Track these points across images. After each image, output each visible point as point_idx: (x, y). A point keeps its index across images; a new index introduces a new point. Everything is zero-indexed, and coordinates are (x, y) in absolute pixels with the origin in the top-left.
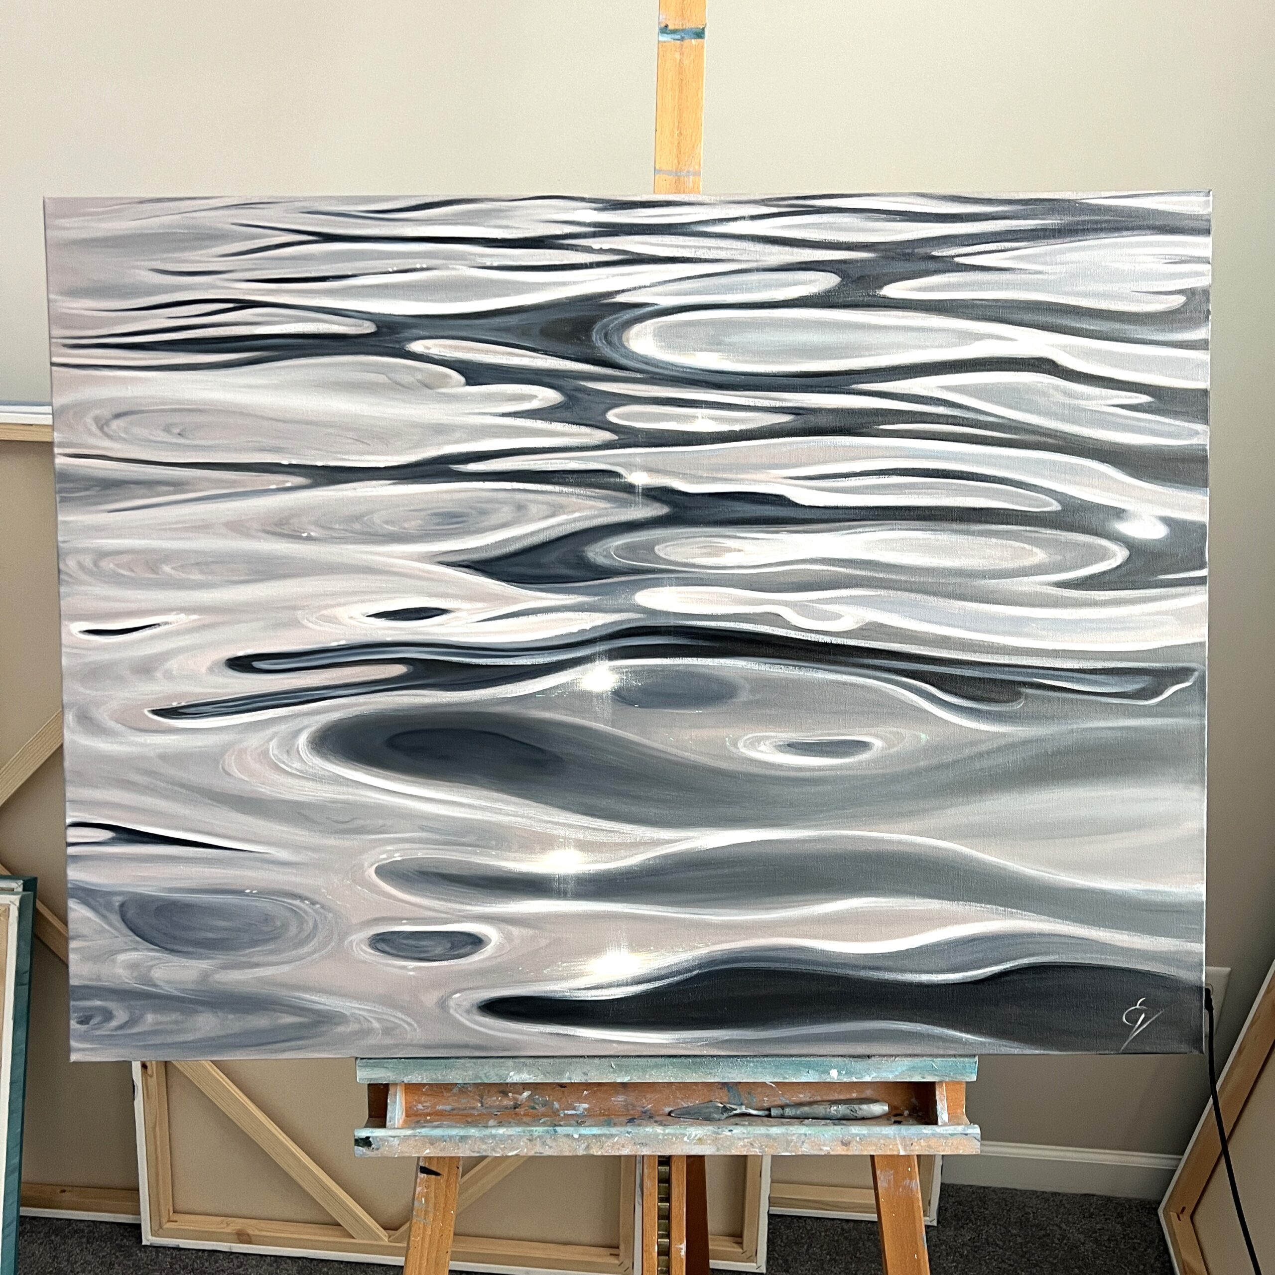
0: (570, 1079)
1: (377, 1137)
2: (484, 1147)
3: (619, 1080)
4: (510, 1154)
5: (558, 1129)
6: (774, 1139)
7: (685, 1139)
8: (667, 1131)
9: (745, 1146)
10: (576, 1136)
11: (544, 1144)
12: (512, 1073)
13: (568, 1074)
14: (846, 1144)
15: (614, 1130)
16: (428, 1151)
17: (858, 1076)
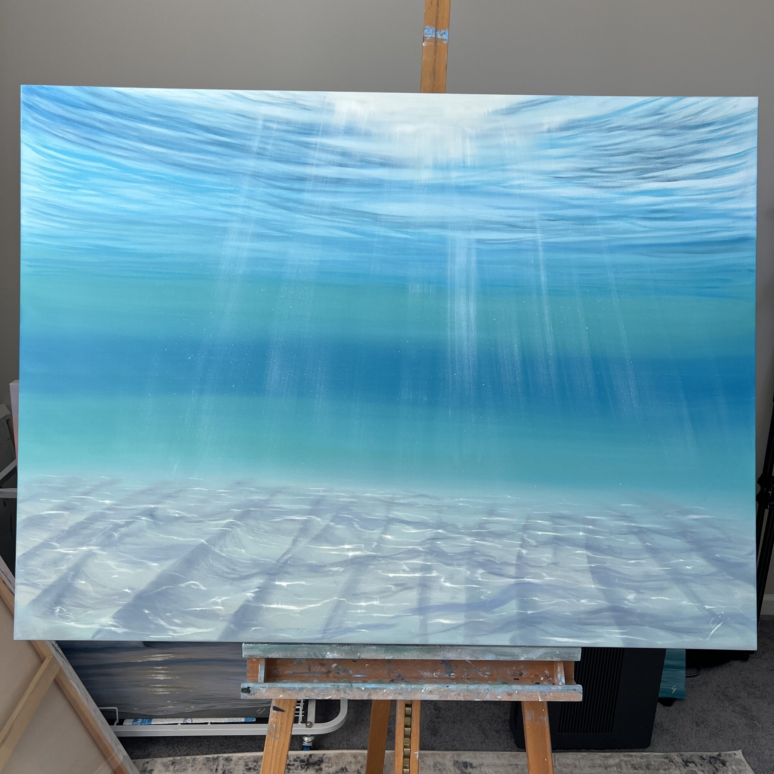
0: (360, 657)
1: (253, 687)
2: (313, 694)
3: (387, 658)
4: (327, 698)
5: (353, 684)
6: (471, 692)
7: (423, 691)
8: (412, 687)
9: (455, 695)
10: (363, 689)
11: (345, 692)
12: (328, 653)
13: (358, 654)
14: (510, 695)
15: (383, 686)
16: (281, 696)
17: (517, 658)
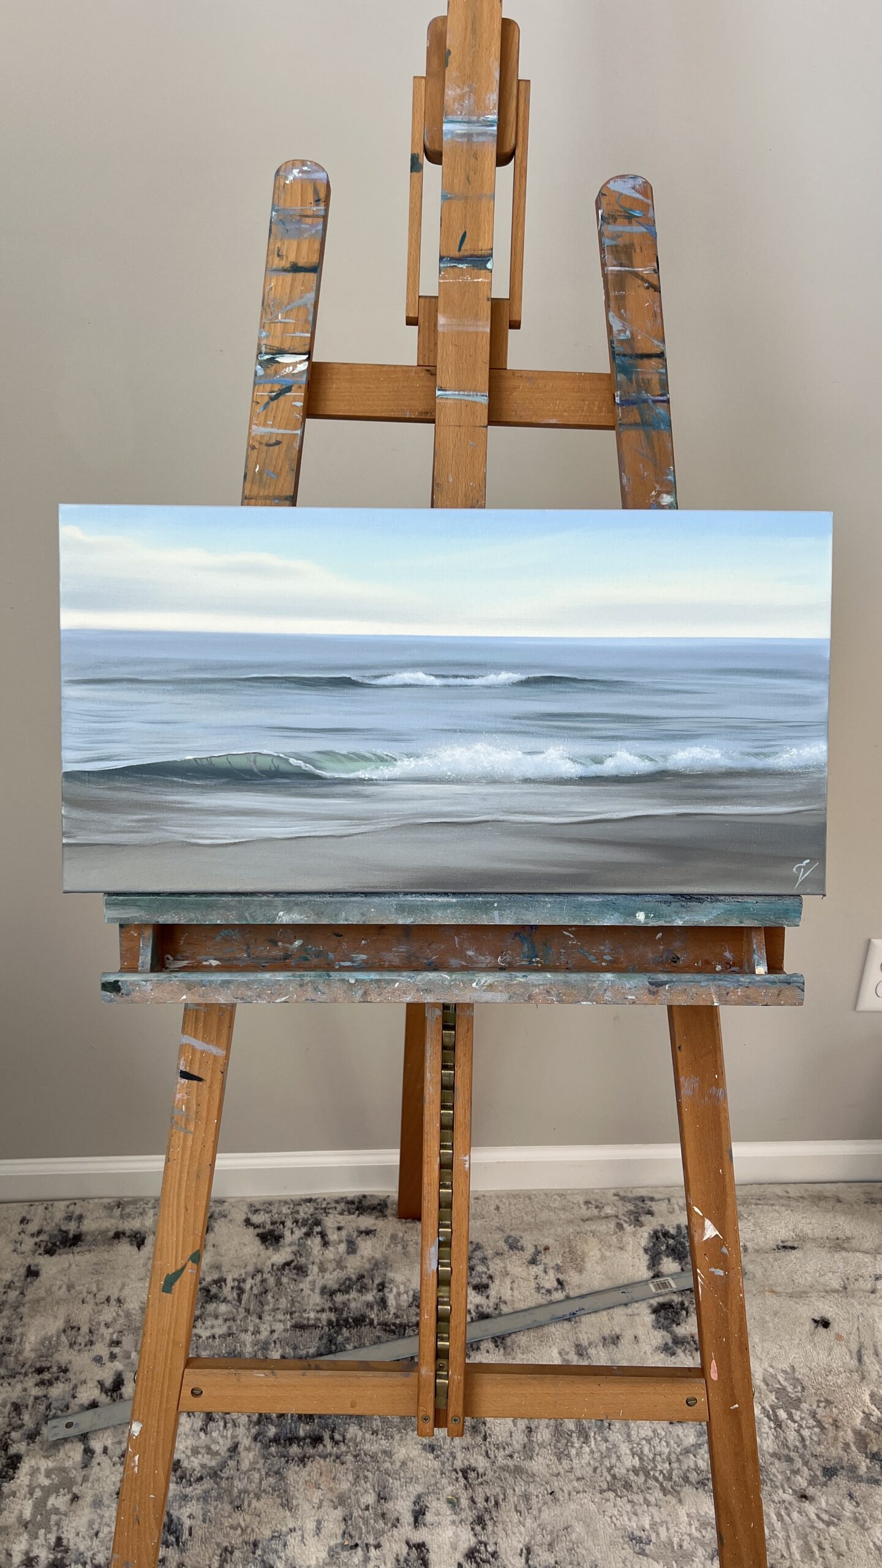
0: (347, 920)
1: (126, 981)
2: (249, 993)
3: (400, 922)
4: (279, 1001)
5: (332, 974)
6: (574, 987)
7: (474, 985)
8: (454, 977)
9: (541, 994)
10: (353, 982)
11: (316, 989)
12: (281, 913)
13: (344, 914)
14: (654, 992)
15: (393, 976)
16: (184, 997)
17: (667, 920)
